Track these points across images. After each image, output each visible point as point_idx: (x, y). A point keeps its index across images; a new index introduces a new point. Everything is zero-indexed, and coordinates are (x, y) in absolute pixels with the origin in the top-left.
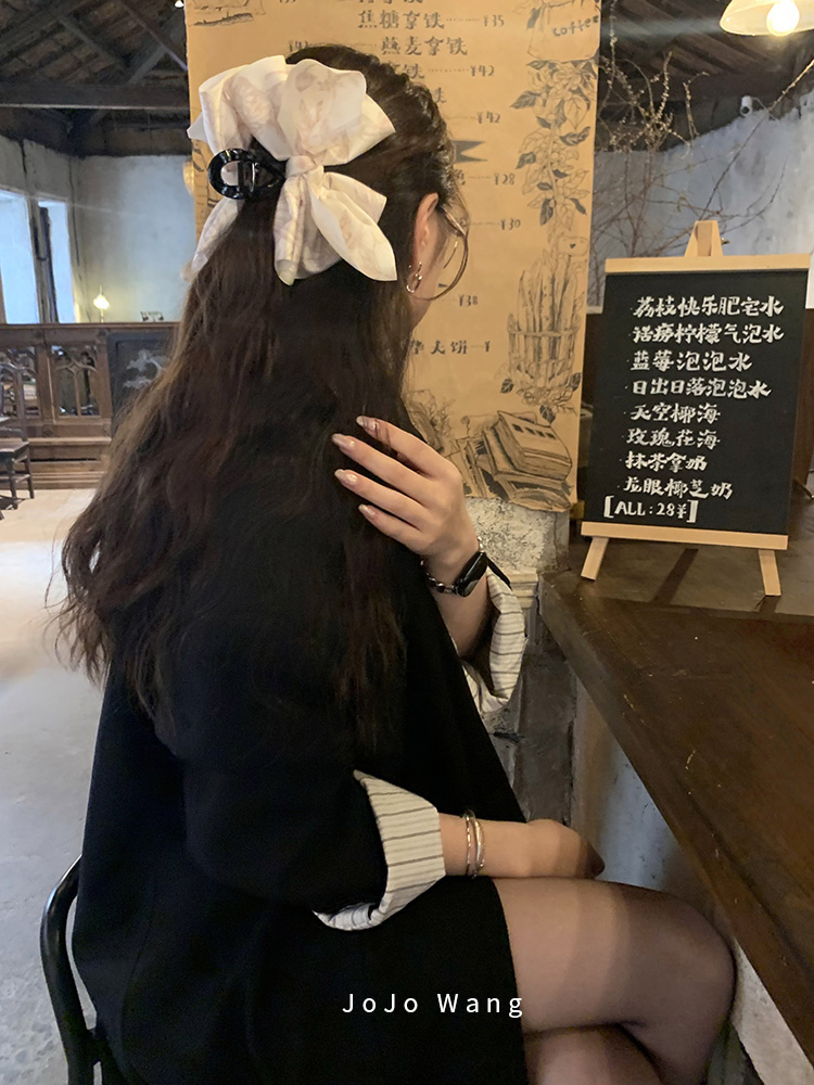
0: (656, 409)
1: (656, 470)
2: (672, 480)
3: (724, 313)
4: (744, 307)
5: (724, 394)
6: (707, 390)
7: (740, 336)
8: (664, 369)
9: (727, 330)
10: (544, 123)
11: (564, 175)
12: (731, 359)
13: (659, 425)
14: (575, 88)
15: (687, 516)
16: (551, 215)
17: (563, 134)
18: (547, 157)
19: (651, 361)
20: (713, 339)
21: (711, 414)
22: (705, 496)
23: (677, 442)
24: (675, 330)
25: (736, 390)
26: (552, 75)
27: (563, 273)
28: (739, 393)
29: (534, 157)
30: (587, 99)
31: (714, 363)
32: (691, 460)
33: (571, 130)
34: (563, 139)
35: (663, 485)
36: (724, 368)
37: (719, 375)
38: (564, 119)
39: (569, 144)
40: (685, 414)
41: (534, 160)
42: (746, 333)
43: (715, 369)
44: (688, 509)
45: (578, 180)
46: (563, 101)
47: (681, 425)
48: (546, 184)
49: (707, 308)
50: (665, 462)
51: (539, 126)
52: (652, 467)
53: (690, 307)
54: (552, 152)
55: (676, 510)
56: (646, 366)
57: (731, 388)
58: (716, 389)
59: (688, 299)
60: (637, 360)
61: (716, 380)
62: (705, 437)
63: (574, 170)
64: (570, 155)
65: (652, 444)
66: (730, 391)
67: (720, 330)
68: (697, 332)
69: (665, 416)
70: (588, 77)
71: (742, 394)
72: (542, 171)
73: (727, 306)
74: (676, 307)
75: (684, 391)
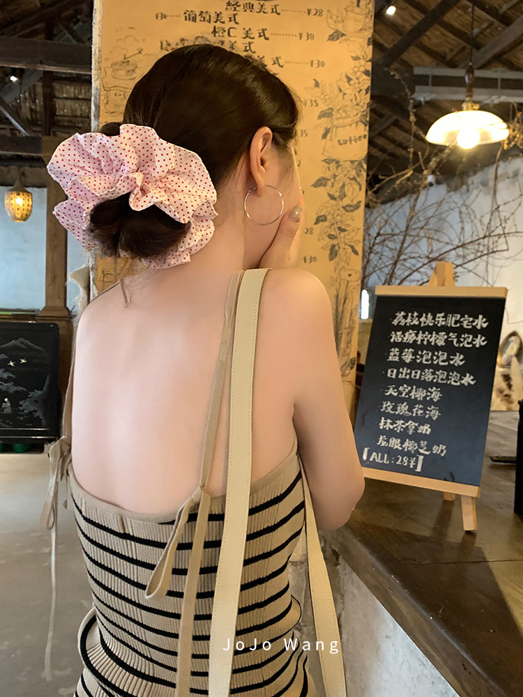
0: (401, 388)
1: (398, 431)
2: (407, 440)
3: (449, 325)
4: (462, 322)
5: (445, 382)
6: (434, 378)
7: (459, 342)
8: (408, 361)
9: (450, 337)
10: (332, 197)
11: (344, 230)
12: (452, 357)
13: (402, 401)
14: (352, 177)
15: (415, 467)
16: (336, 255)
17: (344, 205)
18: (334, 218)
19: (400, 356)
20: (441, 343)
21: (436, 395)
22: (428, 453)
23: (413, 412)
24: (417, 335)
25: (453, 379)
26: (337, 167)
27: (344, 292)
28: (455, 381)
29: (326, 218)
30: (359, 184)
31: (441, 359)
32: (421, 427)
33: (349, 202)
34: (344, 208)
35: (402, 443)
36: (447, 363)
37: (443, 368)
38: (345, 196)
39: (348, 211)
40: (419, 394)
41: (326, 220)
42: (462, 340)
43: (441, 364)
44: (416, 462)
45: (353, 234)
46: (344, 185)
47: (416, 401)
48: (333, 235)
49: (439, 321)
50: (404, 426)
51: (328, 199)
52: (396, 429)
53: (427, 320)
54: (338, 215)
55: (409, 462)
56: (397, 359)
57: (450, 377)
58: (441, 377)
59: (427, 315)
60: (392, 354)
61: (441, 371)
62: (431, 411)
63: (350, 228)
64: (349, 218)
65: (397, 413)
66: (449, 379)
67: (446, 337)
68: (431, 337)
69: (406, 394)
70: (360, 171)
71: (457, 382)
72: (330, 227)
73: (451, 321)
74: (419, 320)
75: (420, 377)
